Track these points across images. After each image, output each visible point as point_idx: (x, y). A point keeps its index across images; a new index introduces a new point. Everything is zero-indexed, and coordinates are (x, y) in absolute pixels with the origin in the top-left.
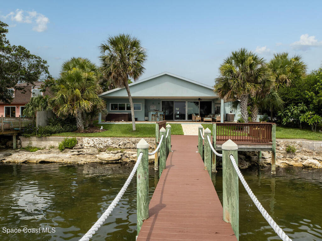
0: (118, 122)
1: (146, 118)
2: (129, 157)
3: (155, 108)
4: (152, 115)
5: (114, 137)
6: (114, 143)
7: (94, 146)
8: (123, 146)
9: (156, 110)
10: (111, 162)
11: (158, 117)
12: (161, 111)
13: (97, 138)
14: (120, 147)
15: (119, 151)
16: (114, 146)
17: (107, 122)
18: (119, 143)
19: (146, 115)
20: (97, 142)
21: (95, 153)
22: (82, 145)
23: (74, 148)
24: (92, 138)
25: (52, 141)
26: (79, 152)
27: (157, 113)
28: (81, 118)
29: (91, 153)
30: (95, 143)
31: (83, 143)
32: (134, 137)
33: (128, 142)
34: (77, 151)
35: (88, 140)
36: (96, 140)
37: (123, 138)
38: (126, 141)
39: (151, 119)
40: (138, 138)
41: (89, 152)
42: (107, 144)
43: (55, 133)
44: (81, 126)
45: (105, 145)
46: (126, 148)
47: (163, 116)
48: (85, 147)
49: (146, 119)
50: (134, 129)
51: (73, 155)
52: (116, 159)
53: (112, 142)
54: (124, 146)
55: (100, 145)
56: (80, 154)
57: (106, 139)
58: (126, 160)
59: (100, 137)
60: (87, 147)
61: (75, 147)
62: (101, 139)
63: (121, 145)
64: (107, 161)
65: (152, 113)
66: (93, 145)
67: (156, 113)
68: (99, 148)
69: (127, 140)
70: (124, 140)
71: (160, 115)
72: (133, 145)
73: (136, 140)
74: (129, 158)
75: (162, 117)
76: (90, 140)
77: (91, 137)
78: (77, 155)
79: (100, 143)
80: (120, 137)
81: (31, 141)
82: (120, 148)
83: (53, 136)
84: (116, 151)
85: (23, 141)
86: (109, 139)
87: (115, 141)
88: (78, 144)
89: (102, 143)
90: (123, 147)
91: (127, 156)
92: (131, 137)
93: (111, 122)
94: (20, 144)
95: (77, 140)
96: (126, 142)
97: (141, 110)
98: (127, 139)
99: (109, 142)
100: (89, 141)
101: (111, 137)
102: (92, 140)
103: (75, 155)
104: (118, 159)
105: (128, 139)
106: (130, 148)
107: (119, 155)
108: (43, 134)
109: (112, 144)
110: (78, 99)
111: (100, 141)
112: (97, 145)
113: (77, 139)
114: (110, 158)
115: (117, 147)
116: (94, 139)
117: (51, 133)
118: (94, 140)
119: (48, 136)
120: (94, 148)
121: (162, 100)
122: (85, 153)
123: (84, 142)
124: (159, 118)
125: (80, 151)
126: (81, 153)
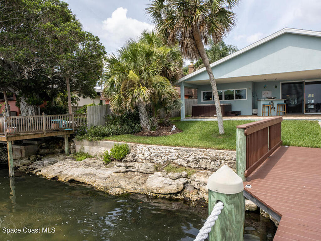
0: (209, 118)
1: (254, 111)
2: (198, 188)
3: (270, 95)
4: (264, 105)
5: (182, 147)
6: (180, 157)
7: (151, 160)
8: (193, 163)
9: (271, 98)
10: (163, 196)
11: (273, 108)
12: (281, 99)
13: (155, 147)
14: (189, 165)
15: (184, 173)
16: (180, 161)
17: (194, 117)
18: (188, 157)
19: (255, 106)
20: (155, 154)
21: (149, 172)
22: (135, 156)
23: (123, 160)
24: (148, 146)
25: (103, 146)
26: (127, 168)
27: (272, 102)
28: (145, 113)
29: (144, 172)
30: (152, 155)
31: (136, 153)
32: (215, 149)
33: (203, 156)
34: (125, 166)
35: (142, 149)
36: (154, 149)
37: (194, 149)
38: (199, 154)
39: (262, 113)
40: (221, 151)
41: (142, 168)
42: (169, 158)
43: (108, 135)
44: (145, 125)
45: (166, 160)
46: (198, 168)
47: (283, 107)
48: (140, 160)
49: (254, 113)
50: (221, 131)
51: (117, 172)
52: (172, 192)
53: (177, 154)
54: (196, 164)
55: (159, 159)
56: (127, 172)
57: (168, 149)
58: (190, 197)
59: (160, 145)
60: (141, 159)
61: (125, 159)
62: (161, 149)
63: (191, 161)
64: (155, 193)
65: (262, 103)
66: (148, 158)
67: (270, 102)
68: (157, 163)
69: (201, 153)
70: (196, 152)
71: (278, 105)
72: (213, 163)
73: (218, 154)
74: (199, 190)
75: (281, 109)
76: (145, 148)
77: (148, 144)
78: (123, 172)
79: (159, 154)
80: (190, 147)
81: (83, 145)
82: (189, 167)
83: (105, 140)
84: (177, 174)
85: (77, 145)
86: (172, 149)
87: (181, 153)
88: (129, 155)
89: (162, 155)
90: (194, 166)
91: (196, 186)
92: (210, 148)
93: (200, 118)
94: (74, 148)
95: (130, 148)
96: (200, 157)
97: (247, 99)
98: (201, 151)
99: (172, 154)
100: (143, 151)
101: (176, 145)
102: (147, 149)
103: (120, 172)
104: (175, 192)
105: (204, 152)
106: (206, 169)
107: (181, 183)
108: (93, 136)
109: (177, 159)
110: (132, 84)
111: (159, 151)
112: (154, 158)
113: (129, 146)
114: (161, 188)
115: (185, 165)
116: (151, 148)
117: (103, 135)
118: (151, 150)
119: (99, 139)
120: (151, 162)
121: (281, 81)
122: (136, 170)
123: (138, 152)
124: (276, 110)
125: (130, 166)
126: (131, 169)
